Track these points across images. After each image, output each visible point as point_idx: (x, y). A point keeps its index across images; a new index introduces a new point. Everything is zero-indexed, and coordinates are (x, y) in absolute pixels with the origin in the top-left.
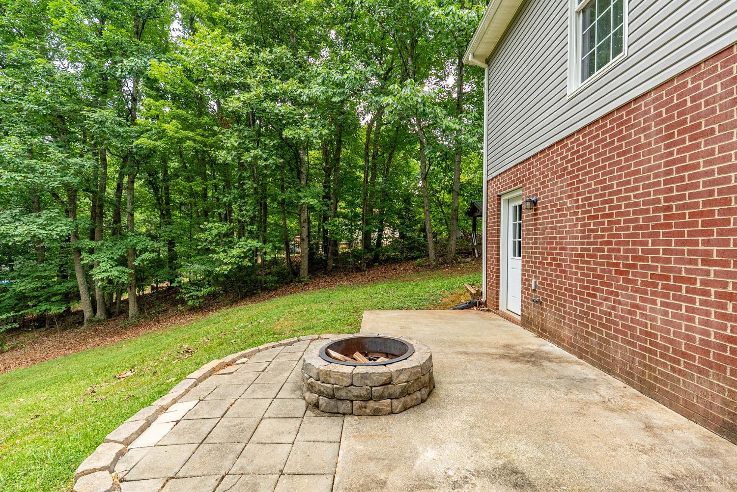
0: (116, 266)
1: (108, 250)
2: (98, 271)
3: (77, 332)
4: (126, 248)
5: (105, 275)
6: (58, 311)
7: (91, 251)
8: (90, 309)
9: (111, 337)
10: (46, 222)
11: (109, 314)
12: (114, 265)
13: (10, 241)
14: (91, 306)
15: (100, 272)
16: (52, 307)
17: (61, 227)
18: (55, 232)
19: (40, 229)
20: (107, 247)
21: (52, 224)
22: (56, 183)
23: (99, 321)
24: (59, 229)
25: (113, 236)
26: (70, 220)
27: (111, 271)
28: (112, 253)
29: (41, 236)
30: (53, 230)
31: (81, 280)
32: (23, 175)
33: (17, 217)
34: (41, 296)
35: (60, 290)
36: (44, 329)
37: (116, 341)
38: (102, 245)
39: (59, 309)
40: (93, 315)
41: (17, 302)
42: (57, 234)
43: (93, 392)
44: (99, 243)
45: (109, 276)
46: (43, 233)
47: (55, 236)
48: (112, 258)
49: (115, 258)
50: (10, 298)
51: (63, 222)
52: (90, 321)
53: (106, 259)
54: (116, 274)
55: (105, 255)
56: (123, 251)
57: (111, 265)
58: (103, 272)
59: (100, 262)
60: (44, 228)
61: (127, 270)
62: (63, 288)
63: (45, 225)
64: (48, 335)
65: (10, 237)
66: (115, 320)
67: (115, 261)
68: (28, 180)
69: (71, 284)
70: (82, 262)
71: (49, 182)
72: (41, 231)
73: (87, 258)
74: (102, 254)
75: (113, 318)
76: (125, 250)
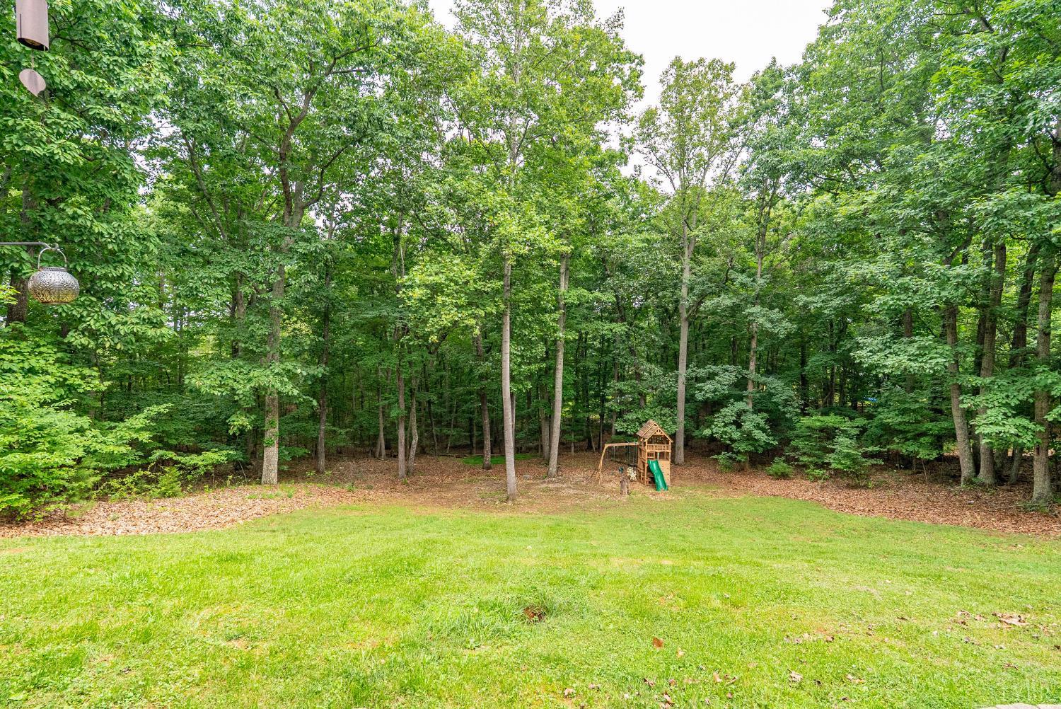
0: (1014, 416)
1: (1001, 391)
2: (983, 422)
3: (950, 492)
4: (1033, 389)
5: (995, 429)
6: (927, 457)
7: (976, 391)
8: (971, 465)
9: (1000, 520)
10: (918, 352)
11: (1000, 478)
12: (1010, 414)
13: (880, 372)
14: (971, 461)
15: (987, 424)
16: (921, 450)
17: (936, 358)
18: (928, 366)
19: (910, 360)
20: (999, 387)
21: (925, 354)
22: (932, 301)
23: (983, 485)
24: (934, 361)
25: (1010, 367)
26: (948, 347)
27: (1004, 424)
28: (1008, 396)
29: (911, 370)
30: (926, 362)
31: (959, 421)
32: (896, 297)
33: (888, 344)
34: (908, 432)
35: (931, 430)
36: (910, 473)
37: (1008, 531)
38: (992, 382)
39: (928, 455)
40: (974, 474)
41: (882, 432)
42: (930, 368)
43: (964, 623)
44: (988, 380)
45: (1000, 432)
46: (914, 366)
47: (928, 371)
48: (1007, 405)
49: (1013, 405)
50: (876, 427)
51: (938, 351)
52: (969, 482)
53: (996, 404)
54: (1013, 431)
55: (995, 398)
56: (1027, 395)
57: (1005, 414)
58: (991, 424)
59: (987, 408)
60: (916, 360)
61: (1031, 426)
62: (935, 427)
63: (917, 355)
64: (914, 481)
65: (880, 368)
66: (1008, 491)
67: (1013, 408)
68: (901, 303)
69: (945, 425)
70: (962, 406)
71: (923, 302)
72: (912, 363)
73: (968, 402)
74: (991, 396)
75: (1004, 487)
76: (1031, 392)
